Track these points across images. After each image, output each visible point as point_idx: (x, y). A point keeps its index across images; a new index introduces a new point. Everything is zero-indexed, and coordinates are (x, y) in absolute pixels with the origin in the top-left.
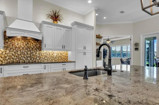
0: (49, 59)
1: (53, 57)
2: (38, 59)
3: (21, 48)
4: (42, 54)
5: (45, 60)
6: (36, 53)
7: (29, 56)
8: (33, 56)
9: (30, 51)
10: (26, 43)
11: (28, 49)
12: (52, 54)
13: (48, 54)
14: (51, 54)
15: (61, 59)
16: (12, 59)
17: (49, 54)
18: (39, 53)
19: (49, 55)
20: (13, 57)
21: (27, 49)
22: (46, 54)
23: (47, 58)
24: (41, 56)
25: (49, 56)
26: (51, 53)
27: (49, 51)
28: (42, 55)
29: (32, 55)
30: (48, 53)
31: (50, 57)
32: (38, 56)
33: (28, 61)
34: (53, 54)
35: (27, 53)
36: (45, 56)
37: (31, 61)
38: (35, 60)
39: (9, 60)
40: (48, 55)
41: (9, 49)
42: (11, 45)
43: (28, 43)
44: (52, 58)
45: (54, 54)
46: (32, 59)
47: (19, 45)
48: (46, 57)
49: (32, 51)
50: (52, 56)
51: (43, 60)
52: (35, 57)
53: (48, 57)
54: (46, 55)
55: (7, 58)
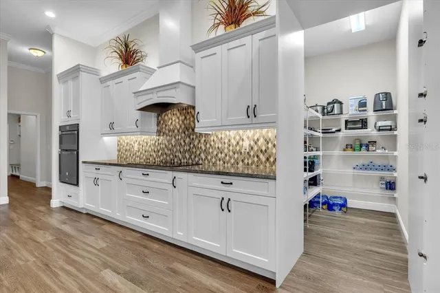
0: (228, 158)
1: (241, 153)
2: (203, 156)
3: (176, 131)
4: (212, 143)
5: (218, 162)
6: (200, 141)
7: (188, 148)
8: (194, 150)
9: (189, 137)
10: (183, 117)
11: (187, 133)
12: (238, 143)
13: (225, 143)
14: (235, 143)
15: (268, 159)
16: (165, 156)
17: (229, 141)
18: (205, 141)
19: (229, 145)
20: (166, 150)
21: (184, 133)
22: (221, 143)
23: (223, 155)
24: (209, 148)
25: (229, 150)
26: (234, 138)
27: (227, 133)
28: (211, 145)
29: (192, 146)
30: (226, 141)
31: (231, 153)
32: (203, 148)
33: (185, 161)
34: (241, 143)
35: (184, 141)
36: (218, 148)
37: (190, 161)
38: (197, 159)
39: (162, 158)
40: (226, 145)
41: (162, 134)
42: (164, 126)
43: (186, 118)
44: (236, 156)
45: (243, 140)
46: (193, 157)
47: (174, 123)
48: (221, 153)
49: (192, 137)
50: (238, 148)
51: (214, 160)
52: (198, 153)
53: (226, 151)
54: (220, 146)
55: (160, 154)
